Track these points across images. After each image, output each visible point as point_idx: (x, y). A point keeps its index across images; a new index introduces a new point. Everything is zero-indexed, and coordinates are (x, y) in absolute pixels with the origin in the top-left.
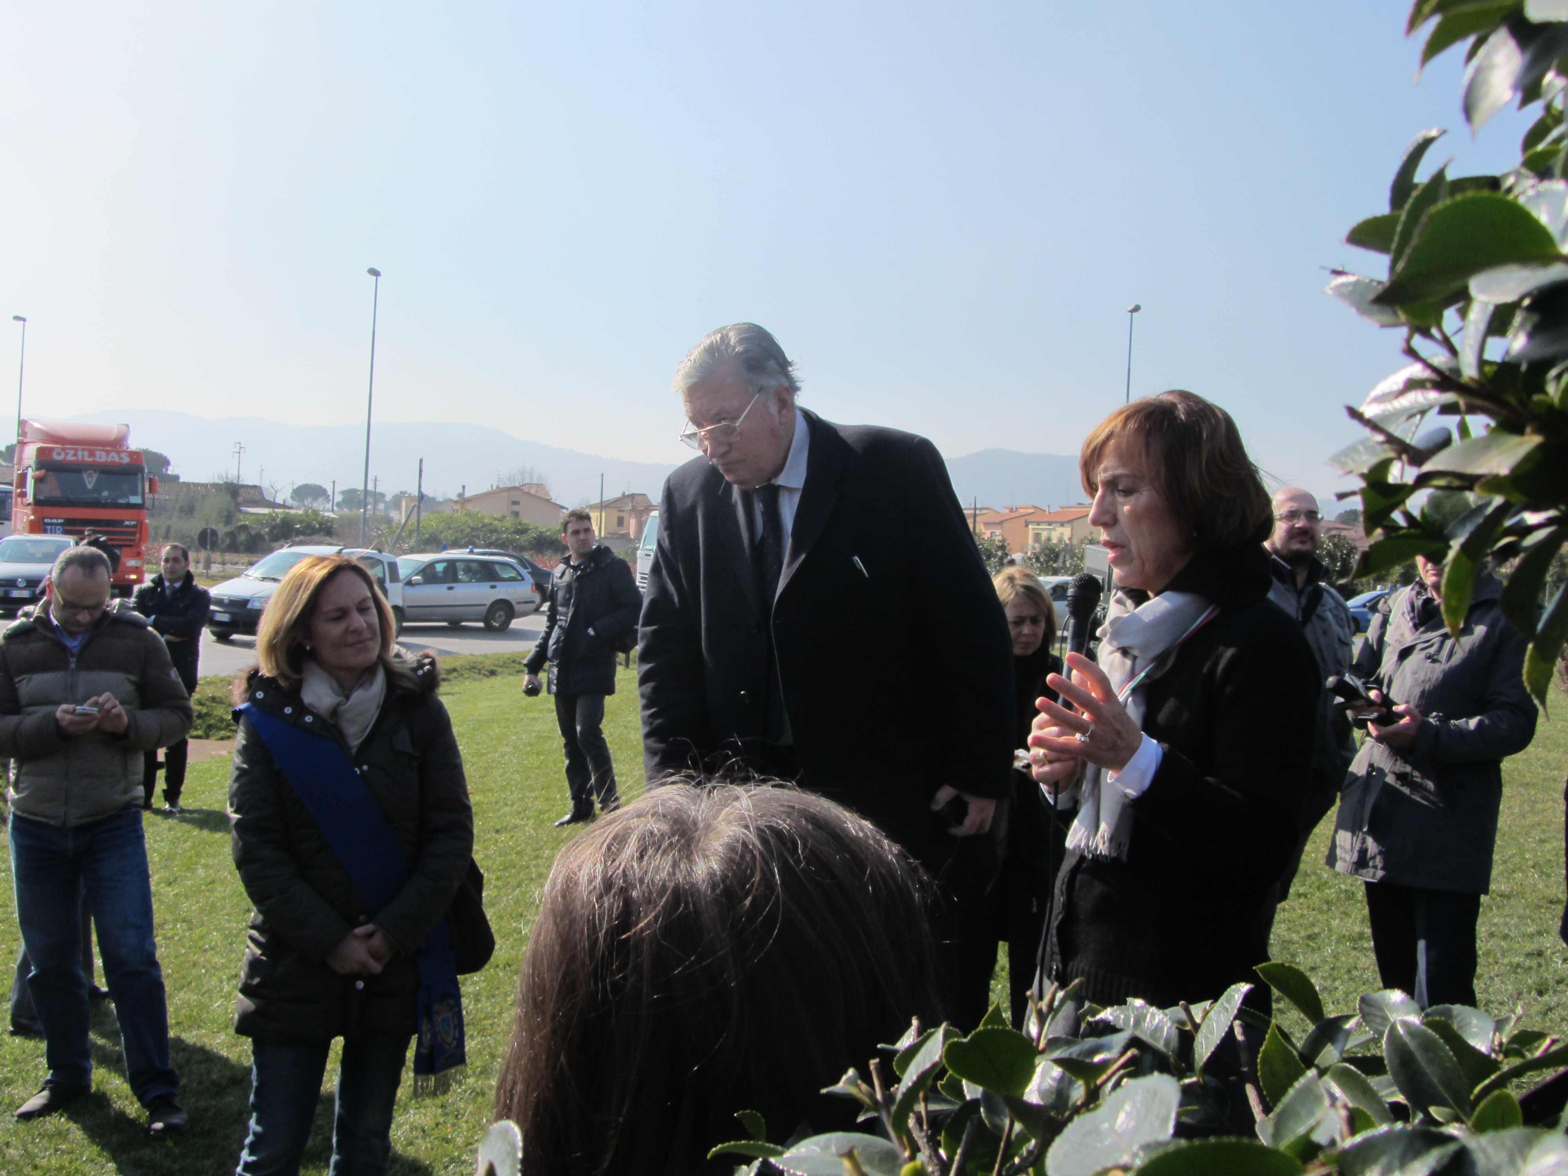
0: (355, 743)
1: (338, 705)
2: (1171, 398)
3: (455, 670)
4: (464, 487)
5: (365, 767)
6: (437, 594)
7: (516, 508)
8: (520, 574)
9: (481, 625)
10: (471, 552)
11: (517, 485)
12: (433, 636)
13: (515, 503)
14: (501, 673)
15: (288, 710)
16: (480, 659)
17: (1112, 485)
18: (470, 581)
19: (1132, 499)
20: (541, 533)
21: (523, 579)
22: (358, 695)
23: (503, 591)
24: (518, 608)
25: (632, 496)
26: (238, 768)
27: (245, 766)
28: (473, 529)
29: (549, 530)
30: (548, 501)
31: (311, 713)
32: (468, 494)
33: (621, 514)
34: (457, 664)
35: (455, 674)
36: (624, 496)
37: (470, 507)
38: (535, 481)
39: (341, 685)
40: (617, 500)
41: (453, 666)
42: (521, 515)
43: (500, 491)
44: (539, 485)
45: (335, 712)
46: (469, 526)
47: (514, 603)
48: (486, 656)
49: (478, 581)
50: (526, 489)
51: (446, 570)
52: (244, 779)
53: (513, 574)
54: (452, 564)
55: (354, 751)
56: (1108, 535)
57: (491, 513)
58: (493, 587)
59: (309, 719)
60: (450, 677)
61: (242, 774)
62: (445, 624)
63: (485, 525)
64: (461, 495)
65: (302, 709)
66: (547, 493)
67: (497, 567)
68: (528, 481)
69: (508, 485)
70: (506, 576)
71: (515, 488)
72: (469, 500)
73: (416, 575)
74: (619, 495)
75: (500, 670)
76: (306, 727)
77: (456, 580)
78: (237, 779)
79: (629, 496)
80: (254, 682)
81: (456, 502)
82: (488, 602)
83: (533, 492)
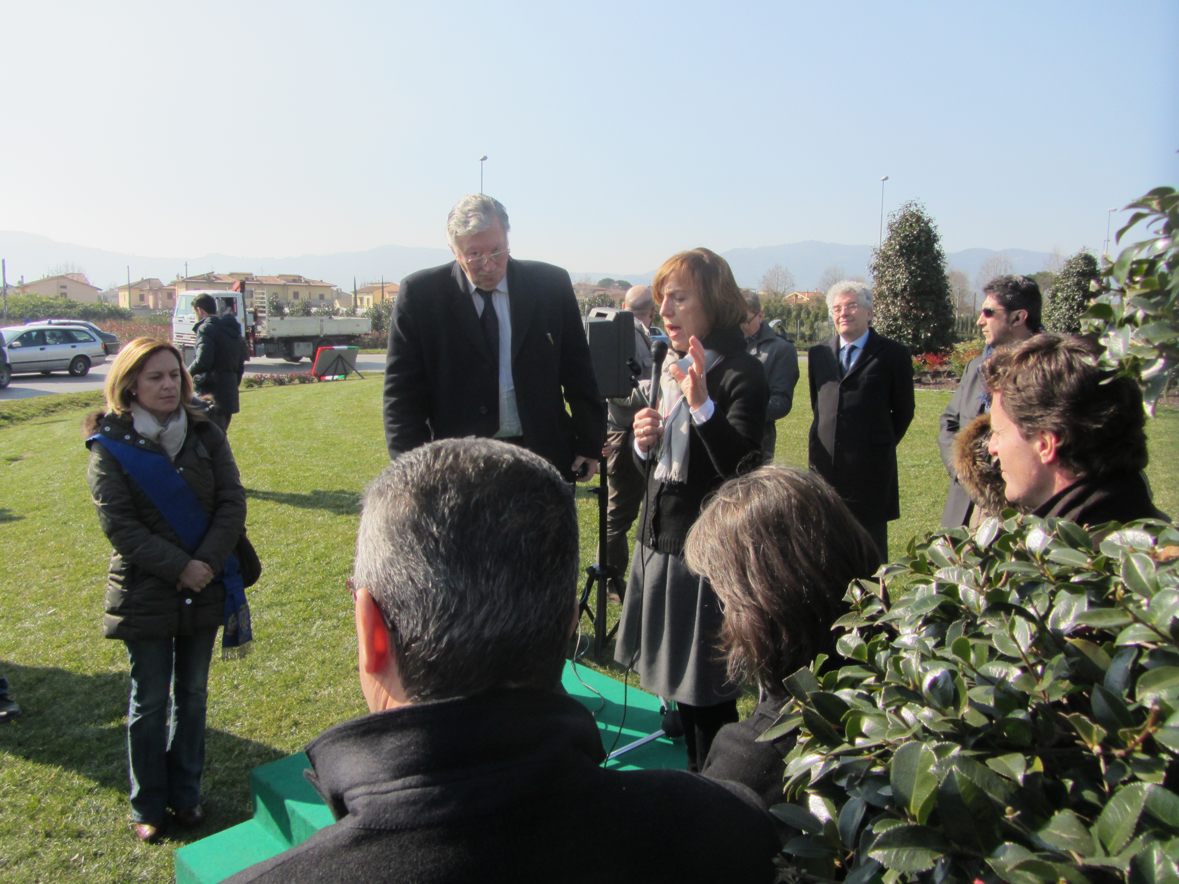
0: (173, 454)
1: (161, 432)
2: (699, 252)
3: (59, 404)
4: (22, 277)
5: (181, 469)
6: (33, 353)
7: (64, 291)
8: (92, 337)
9: (67, 372)
10: (50, 323)
11: (63, 274)
12: (32, 382)
13: (64, 287)
14: (93, 404)
15: (128, 437)
16: (76, 396)
17: (671, 295)
18: (56, 344)
19: (685, 302)
20: (86, 307)
21: (95, 340)
22: (173, 425)
23: (81, 349)
24: (93, 360)
25: (149, 281)
26: (99, 475)
27: (103, 473)
28: (34, 306)
29: (92, 305)
30: (87, 285)
31: (143, 438)
32: (26, 281)
33: (142, 293)
34: (60, 400)
35: (60, 407)
36: (143, 281)
37: (29, 291)
38: (76, 272)
39: (159, 420)
40: (139, 283)
41: (57, 401)
42: (68, 295)
43: (50, 280)
44: (79, 274)
45: (159, 436)
46: (31, 304)
47: (89, 356)
48: (79, 394)
49: (61, 343)
50: (69, 277)
51: (37, 336)
52: (105, 482)
53: (87, 337)
54: (41, 333)
55: (173, 459)
56: (670, 321)
57: (48, 294)
58: (74, 347)
59: (142, 442)
60: (57, 409)
61: (102, 479)
62: (39, 373)
63: (43, 303)
64: (20, 283)
65: (136, 436)
66: (86, 280)
67: (75, 333)
68: (71, 272)
69: (56, 274)
70: (82, 339)
71: (63, 277)
72: (27, 286)
73: (16, 341)
74: (140, 280)
75: (92, 402)
76: (140, 448)
77: (45, 343)
78: (98, 483)
79: (146, 280)
80: (102, 422)
81: (17, 287)
82: (71, 357)
83: (75, 279)
